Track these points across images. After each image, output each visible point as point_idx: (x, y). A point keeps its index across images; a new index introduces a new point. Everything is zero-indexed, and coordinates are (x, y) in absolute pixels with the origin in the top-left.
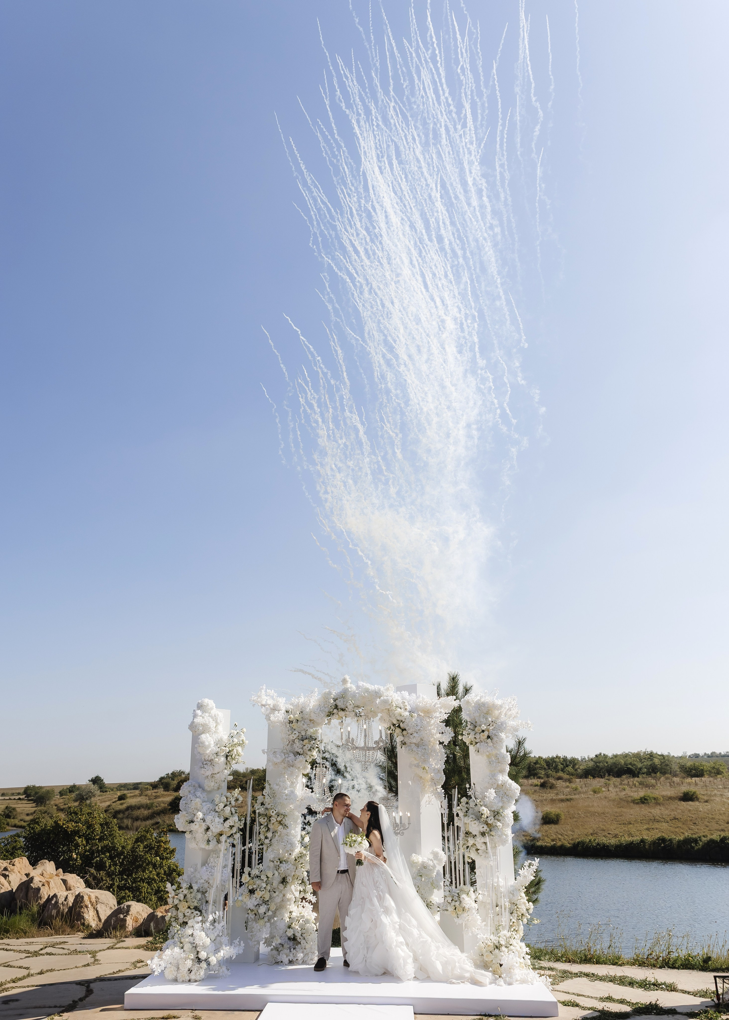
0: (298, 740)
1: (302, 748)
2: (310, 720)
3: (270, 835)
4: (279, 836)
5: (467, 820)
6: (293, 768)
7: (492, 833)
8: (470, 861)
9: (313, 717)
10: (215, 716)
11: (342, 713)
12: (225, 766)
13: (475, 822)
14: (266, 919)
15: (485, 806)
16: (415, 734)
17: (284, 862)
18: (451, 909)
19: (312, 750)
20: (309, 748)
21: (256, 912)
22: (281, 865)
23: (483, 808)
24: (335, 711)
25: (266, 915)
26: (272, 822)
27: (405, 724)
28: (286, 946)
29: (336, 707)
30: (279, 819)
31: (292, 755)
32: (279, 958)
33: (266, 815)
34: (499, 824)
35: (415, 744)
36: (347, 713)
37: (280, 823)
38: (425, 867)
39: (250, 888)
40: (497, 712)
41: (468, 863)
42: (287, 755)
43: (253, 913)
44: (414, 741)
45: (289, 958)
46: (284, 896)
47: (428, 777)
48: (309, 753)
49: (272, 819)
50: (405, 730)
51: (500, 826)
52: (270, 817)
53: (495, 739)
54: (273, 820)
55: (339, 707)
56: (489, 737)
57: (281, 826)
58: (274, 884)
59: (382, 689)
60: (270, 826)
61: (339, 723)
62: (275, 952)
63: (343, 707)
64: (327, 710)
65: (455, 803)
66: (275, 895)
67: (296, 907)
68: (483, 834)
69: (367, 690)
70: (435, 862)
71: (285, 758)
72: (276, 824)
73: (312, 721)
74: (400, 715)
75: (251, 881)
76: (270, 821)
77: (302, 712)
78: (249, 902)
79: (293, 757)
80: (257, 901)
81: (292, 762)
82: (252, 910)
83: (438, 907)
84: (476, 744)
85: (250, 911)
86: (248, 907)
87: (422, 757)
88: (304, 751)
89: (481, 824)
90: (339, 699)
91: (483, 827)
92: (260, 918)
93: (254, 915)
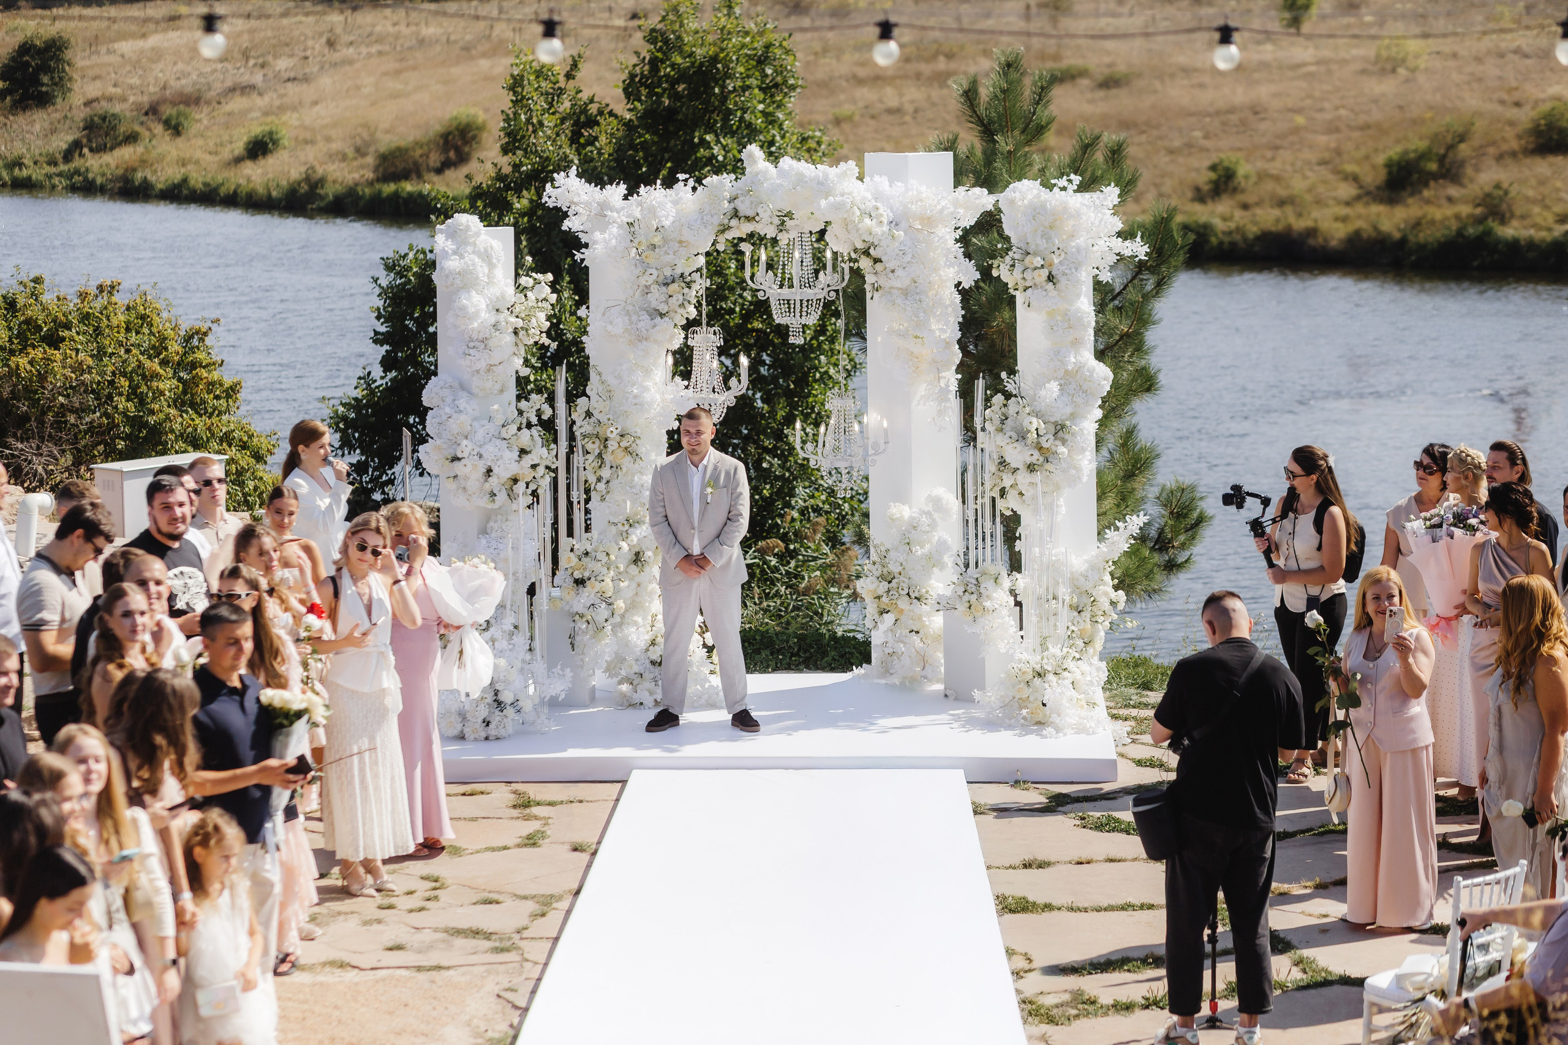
0: (656, 286)
1: (666, 302)
2: (680, 242)
3: (606, 473)
4: (626, 475)
5: (1000, 439)
6: (648, 339)
7: (1048, 466)
8: (1008, 513)
10: (486, 250)
12: (515, 349)
13: (1015, 443)
14: (609, 630)
15: (1037, 414)
16: (899, 272)
18: (962, 607)
19: (688, 305)
20: (680, 303)
21: (589, 617)
23: (1033, 418)
24: (733, 222)
25: (609, 623)
26: (610, 449)
27: (880, 248)
28: (646, 675)
29: (735, 213)
30: (624, 444)
31: (646, 317)
32: (636, 698)
33: (598, 436)
34: (1062, 450)
35: (901, 290)
37: (626, 449)
38: (914, 528)
39: (577, 575)
41: (1003, 517)
42: (635, 319)
43: (584, 619)
44: (898, 284)
46: (639, 585)
47: (926, 355)
48: (680, 310)
49: (609, 443)
50: (880, 261)
51: (1063, 453)
52: (607, 440)
53: (1063, 282)
54: (612, 445)
55: (741, 214)
56: (1050, 279)
57: (629, 458)
58: (620, 566)
60: (608, 456)
62: (628, 688)
63: (751, 214)
64: (716, 221)
65: (979, 405)
66: (622, 586)
68: (1031, 468)
70: (936, 516)
71: (631, 323)
72: (620, 453)
73: (684, 244)
74: (870, 231)
75: (577, 563)
76: (607, 447)
77: (663, 227)
78: (575, 602)
79: (649, 320)
80: (589, 598)
81: (646, 332)
82: (582, 615)
83: (937, 603)
84: (1025, 290)
85: (577, 616)
86: (574, 610)
87: (914, 318)
88: (669, 309)
89: (1027, 448)
90: (741, 198)
91: (1032, 454)
92: (598, 630)
93: (586, 624)
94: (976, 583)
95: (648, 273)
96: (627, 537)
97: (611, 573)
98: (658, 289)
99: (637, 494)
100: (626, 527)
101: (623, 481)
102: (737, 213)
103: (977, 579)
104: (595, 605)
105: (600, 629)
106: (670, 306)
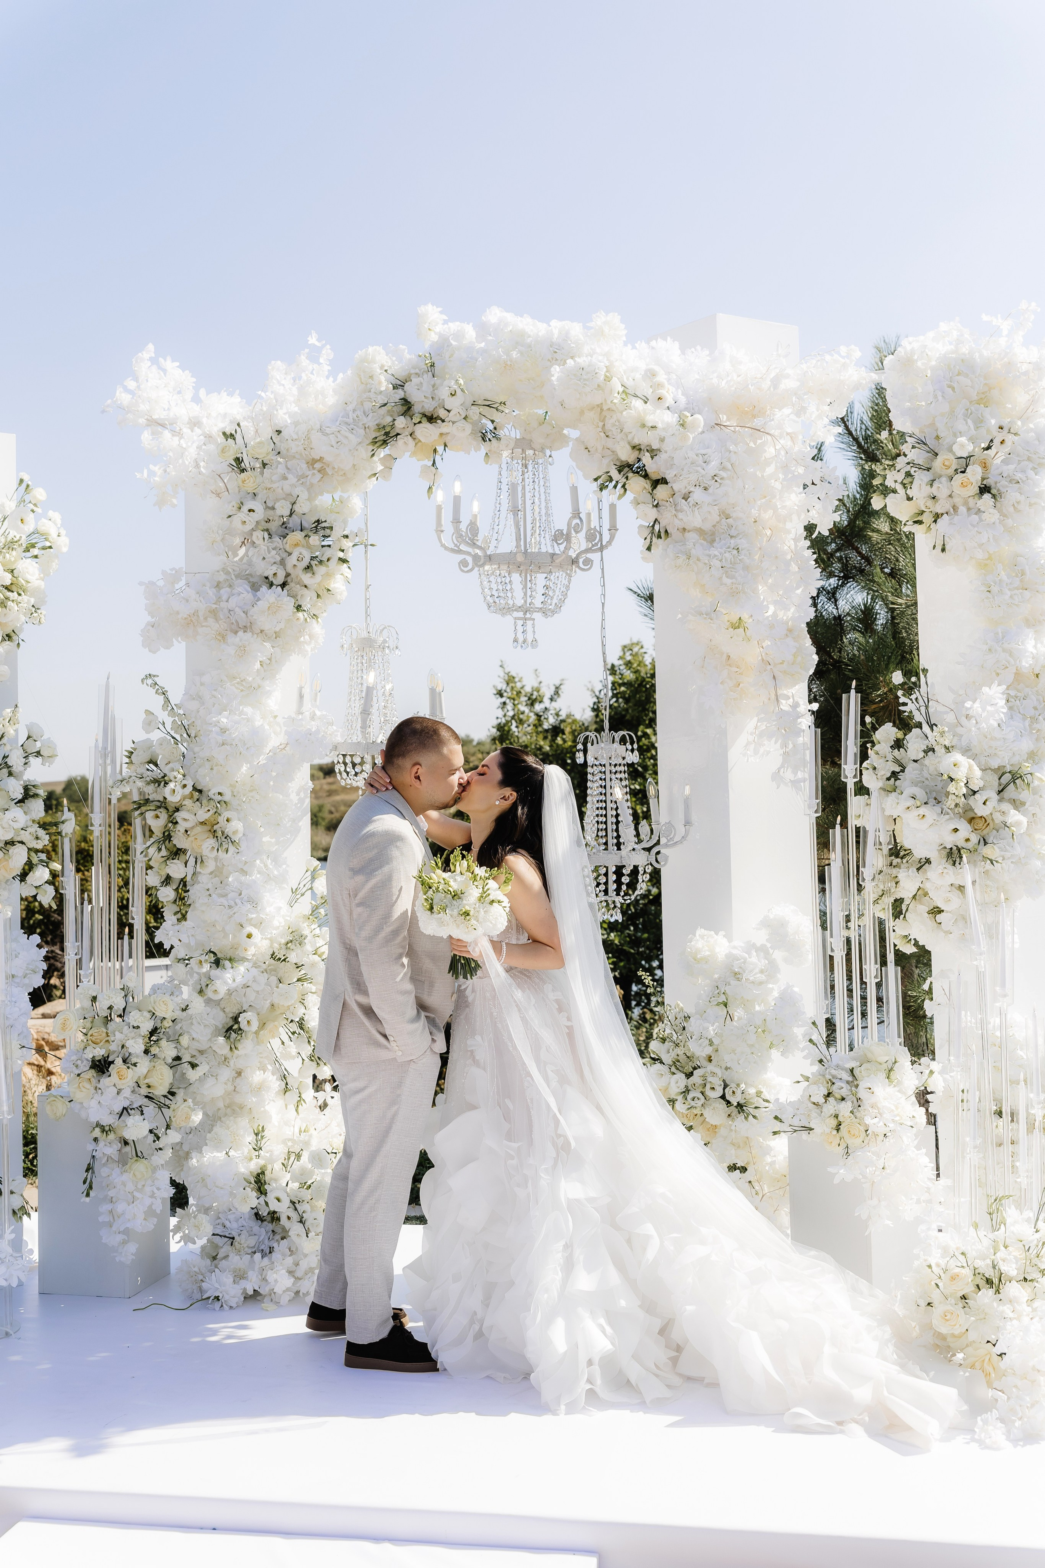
0: (263, 534)
1: (282, 563)
2: (312, 463)
4: (211, 874)
5: (894, 805)
6: (249, 634)
7: (987, 851)
8: (909, 949)
9: (321, 448)
11: (426, 431)
13: (923, 810)
15: (966, 751)
17: (227, 964)
18: (822, 1127)
19: (324, 568)
20: (305, 563)
21: (122, 1133)
22: (216, 972)
23: (957, 756)
24: (405, 423)
25: (159, 1144)
26: (182, 826)
27: (662, 457)
29: (407, 406)
30: (203, 815)
31: (245, 590)
33: (163, 804)
34: (1014, 816)
35: (700, 532)
36: (444, 428)
37: (210, 828)
38: (737, 976)
39: (93, 1054)
40: (1021, 398)
41: (900, 958)
42: (225, 591)
43: (112, 1136)
44: (700, 519)
45: (244, 1284)
46: (239, 1074)
47: (752, 654)
48: (308, 578)
49: (179, 816)
50: (664, 481)
51: (1018, 824)
52: (176, 810)
53: (1011, 495)
54: (187, 818)
55: (417, 409)
56: (984, 489)
57: (212, 842)
58: (189, 1040)
59: (576, 330)
60: (179, 840)
61: (424, 468)
62: (203, 1263)
63: (429, 407)
64: (372, 422)
65: (850, 745)
66: (193, 1075)
68: (954, 855)
69: (519, 340)
70: (778, 955)
71: (219, 599)
72: (199, 832)
73: (318, 466)
74: (643, 426)
75: (99, 1032)
76: (177, 823)
77: (279, 432)
78: (93, 1103)
79: (248, 592)
80: (121, 1097)
81: (243, 615)
82: (107, 1128)
83: (776, 1118)
84: (935, 521)
85: (98, 1130)
86: (93, 1119)
87: (726, 580)
88: (288, 575)
89: (947, 817)
90: (415, 380)
91: (956, 830)
92: (137, 1156)
93: (117, 1145)
94: (850, 1079)
95: (245, 509)
96: (207, 985)
97: (167, 1050)
98: (264, 538)
99: (230, 907)
100: (206, 967)
101: (210, 886)
102: (409, 408)
103: (852, 1071)
104: (131, 1109)
105: (139, 1154)
106: (289, 569)
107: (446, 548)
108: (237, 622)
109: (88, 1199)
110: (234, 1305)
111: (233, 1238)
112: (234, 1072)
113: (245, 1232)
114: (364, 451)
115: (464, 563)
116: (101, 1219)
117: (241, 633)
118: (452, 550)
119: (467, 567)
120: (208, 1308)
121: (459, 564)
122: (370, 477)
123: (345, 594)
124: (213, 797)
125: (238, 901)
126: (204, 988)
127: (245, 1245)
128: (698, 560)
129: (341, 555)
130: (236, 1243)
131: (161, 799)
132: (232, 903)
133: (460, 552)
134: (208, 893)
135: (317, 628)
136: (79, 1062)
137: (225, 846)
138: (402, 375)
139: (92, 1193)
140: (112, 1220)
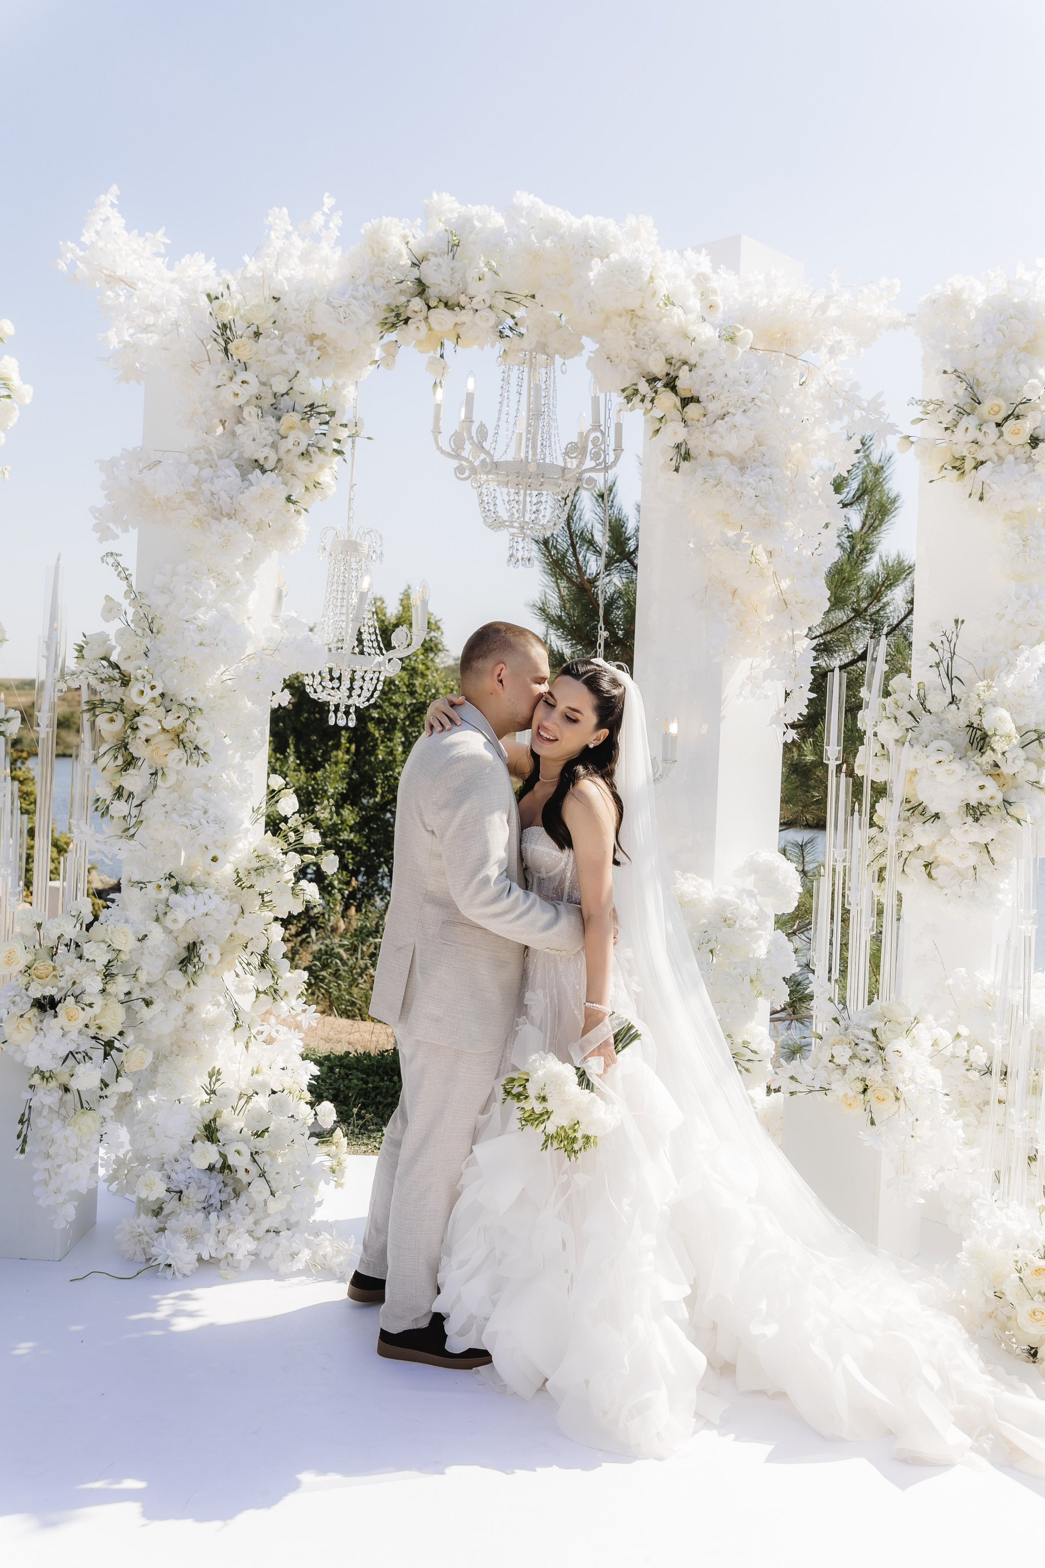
0: (255, 411)
1: (274, 445)
2: (312, 338)
3: (134, 781)
4: (172, 789)
5: (908, 757)
6: (233, 523)
9: (325, 322)
11: (441, 317)
13: (952, 764)
14: (107, 1108)
16: (739, 418)
17: (188, 890)
18: (847, 1090)
19: (318, 457)
20: (302, 448)
21: (64, 1079)
22: (175, 898)
24: (417, 304)
25: (107, 1092)
26: (143, 733)
27: (699, 372)
29: (421, 288)
30: (171, 722)
31: (233, 473)
32: (163, 1250)
33: (119, 707)
35: (732, 459)
36: (464, 316)
37: (178, 738)
38: (727, 922)
39: (37, 992)
42: (207, 472)
43: (53, 1084)
44: (732, 443)
45: (199, 1248)
46: (190, 1009)
48: (301, 466)
49: (140, 721)
50: (695, 400)
52: (138, 714)
54: (148, 724)
55: (432, 292)
56: (1035, 440)
57: (178, 753)
58: (143, 977)
59: (612, 227)
60: (137, 748)
61: (432, 361)
62: (148, 1222)
63: (448, 291)
64: (383, 299)
65: (874, 693)
66: (146, 1013)
67: (241, 1045)
68: (978, 812)
69: (551, 229)
71: (199, 480)
72: (162, 742)
73: (317, 343)
74: (686, 336)
75: (43, 966)
76: (137, 728)
77: (276, 299)
78: (33, 1047)
79: (237, 476)
80: (67, 1040)
81: (229, 500)
82: (47, 1075)
83: (792, 1078)
84: (976, 468)
85: (37, 1077)
86: (32, 1064)
87: (759, 509)
88: (279, 460)
89: (975, 773)
90: (433, 260)
91: (982, 787)
92: (82, 1107)
93: (58, 1093)
94: (874, 1039)
95: (238, 379)
96: (166, 913)
97: (120, 985)
98: (258, 415)
99: (194, 828)
100: (165, 892)
101: (168, 802)
102: (423, 291)
103: (874, 1032)
104: (77, 1053)
105: (85, 1105)
106: (282, 454)
107: (443, 452)
108: (221, 508)
109: (22, 1156)
110: (188, 1273)
111: (181, 1192)
112: (185, 1007)
113: (193, 1185)
114: (373, 331)
115: (460, 470)
116: (36, 1178)
117: (225, 520)
118: (449, 455)
119: (463, 474)
120: (158, 1277)
121: (455, 469)
122: (371, 364)
123: (334, 489)
124: (185, 702)
125: (203, 821)
126: (161, 915)
127: (194, 1200)
128: (729, 486)
129: (335, 445)
130: (183, 1198)
131: (118, 701)
132: (197, 823)
133: (458, 457)
134: (164, 809)
135: (302, 523)
136: (18, 999)
137: (195, 758)
138: (419, 252)
139: (27, 1149)
140: (48, 1178)
